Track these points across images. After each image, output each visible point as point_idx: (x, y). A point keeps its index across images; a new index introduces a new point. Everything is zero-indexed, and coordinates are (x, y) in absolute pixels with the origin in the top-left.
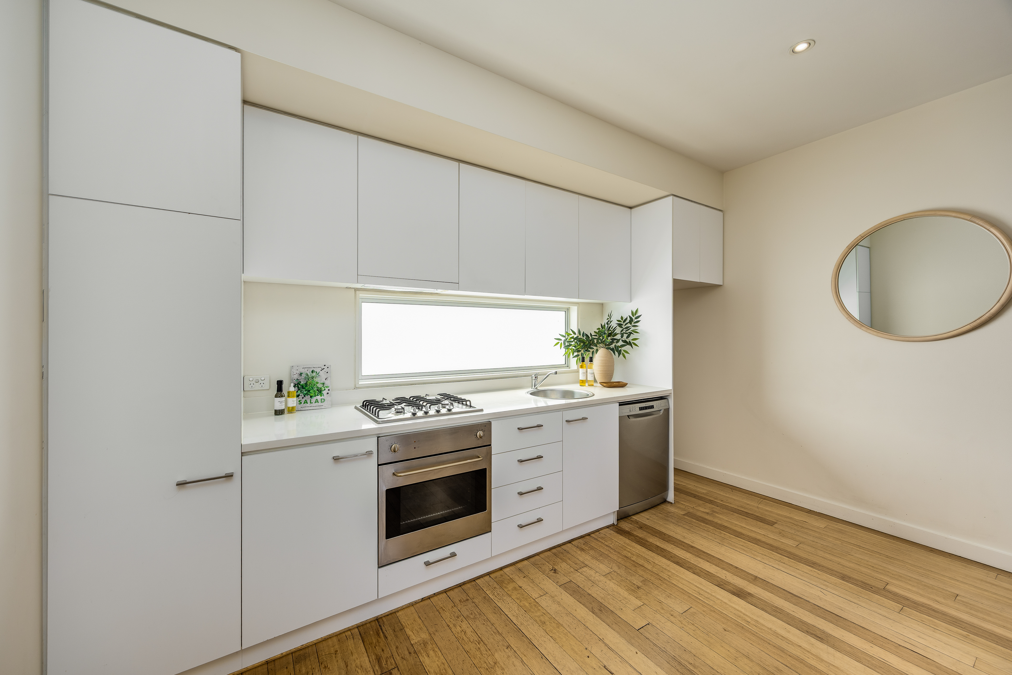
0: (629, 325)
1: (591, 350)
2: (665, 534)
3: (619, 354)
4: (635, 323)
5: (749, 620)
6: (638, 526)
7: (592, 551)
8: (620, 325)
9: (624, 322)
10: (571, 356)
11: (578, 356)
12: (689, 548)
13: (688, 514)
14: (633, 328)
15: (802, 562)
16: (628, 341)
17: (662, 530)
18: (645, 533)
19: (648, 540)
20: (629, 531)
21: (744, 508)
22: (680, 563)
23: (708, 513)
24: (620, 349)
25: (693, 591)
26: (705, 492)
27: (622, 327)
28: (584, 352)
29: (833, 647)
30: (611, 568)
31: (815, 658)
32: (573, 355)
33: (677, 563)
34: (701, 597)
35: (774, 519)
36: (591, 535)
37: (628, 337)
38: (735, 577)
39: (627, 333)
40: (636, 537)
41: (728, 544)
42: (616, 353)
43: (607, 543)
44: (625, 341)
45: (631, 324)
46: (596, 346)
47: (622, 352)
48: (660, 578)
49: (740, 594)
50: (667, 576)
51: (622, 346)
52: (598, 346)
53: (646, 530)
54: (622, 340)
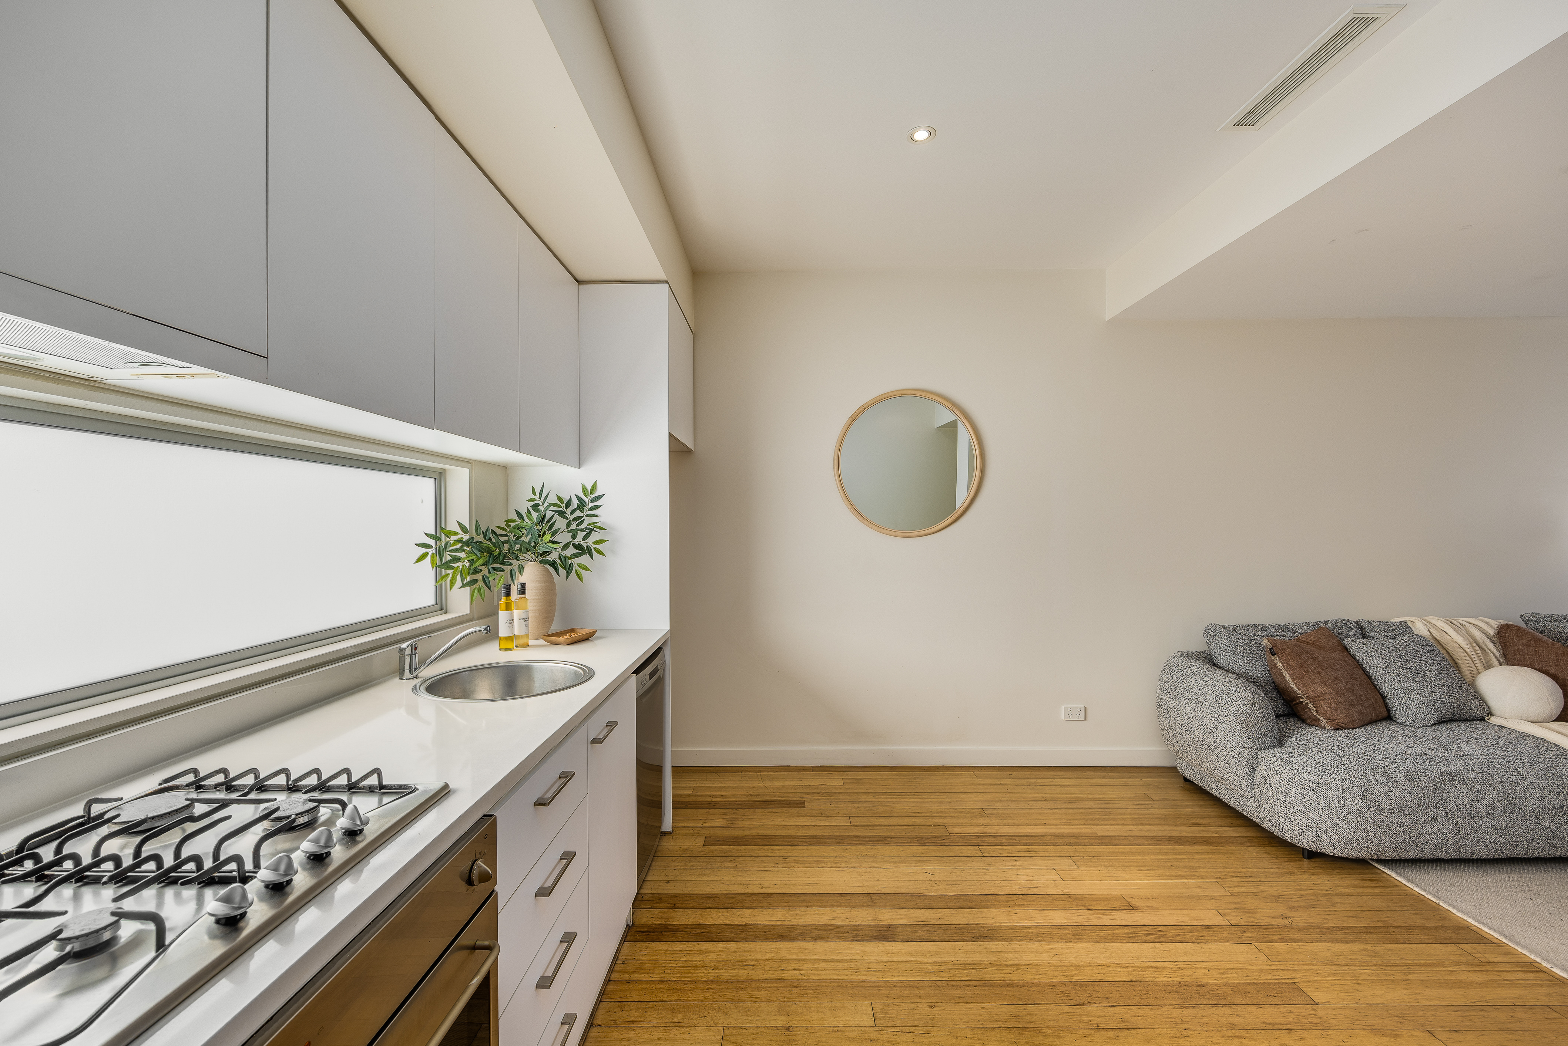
0: (578, 513)
1: (507, 569)
2: (717, 896)
3: (568, 574)
4: (591, 509)
5: (929, 968)
6: (669, 905)
7: (649, 1013)
8: (562, 514)
9: (567, 506)
10: (458, 582)
11: (474, 582)
12: (767, 900)
13: (709, 841)
14: (587, 521)
15: (876, 843)
16: (584, 544)
17: (707, 889)
18: (690, 912)
19: (707, 923)
20: (665, 923)
21: (758, 796)
22: (784, 934)
23: (727, 826)
24: (570, 562)
25: (847, 973)
26: (690, 791)
27: (566, 518)
28: (490, 573)
29: (1004, 939)
30: (716, 1024)
31: (1015, 969)
32: (462, 581)
33: (781, 938)
34: (861, 975)
35: (796, 796)
36: (611, 979)
37: (585, 538)
38: (855, 911)
39: (581, 530)
40: (685, 928)
41: (797, 863)
42: (562, 572)
43: (656, 977)
44: (576, 547)
45: (582, 511)
46: (517, 558)
47: (575, 567)
48: (794, 984)
49: (884, 934)
50: (795, 972)
51: (575, 556)
52: (521, 557)
53: (684, 905)
54: (574, 546)
